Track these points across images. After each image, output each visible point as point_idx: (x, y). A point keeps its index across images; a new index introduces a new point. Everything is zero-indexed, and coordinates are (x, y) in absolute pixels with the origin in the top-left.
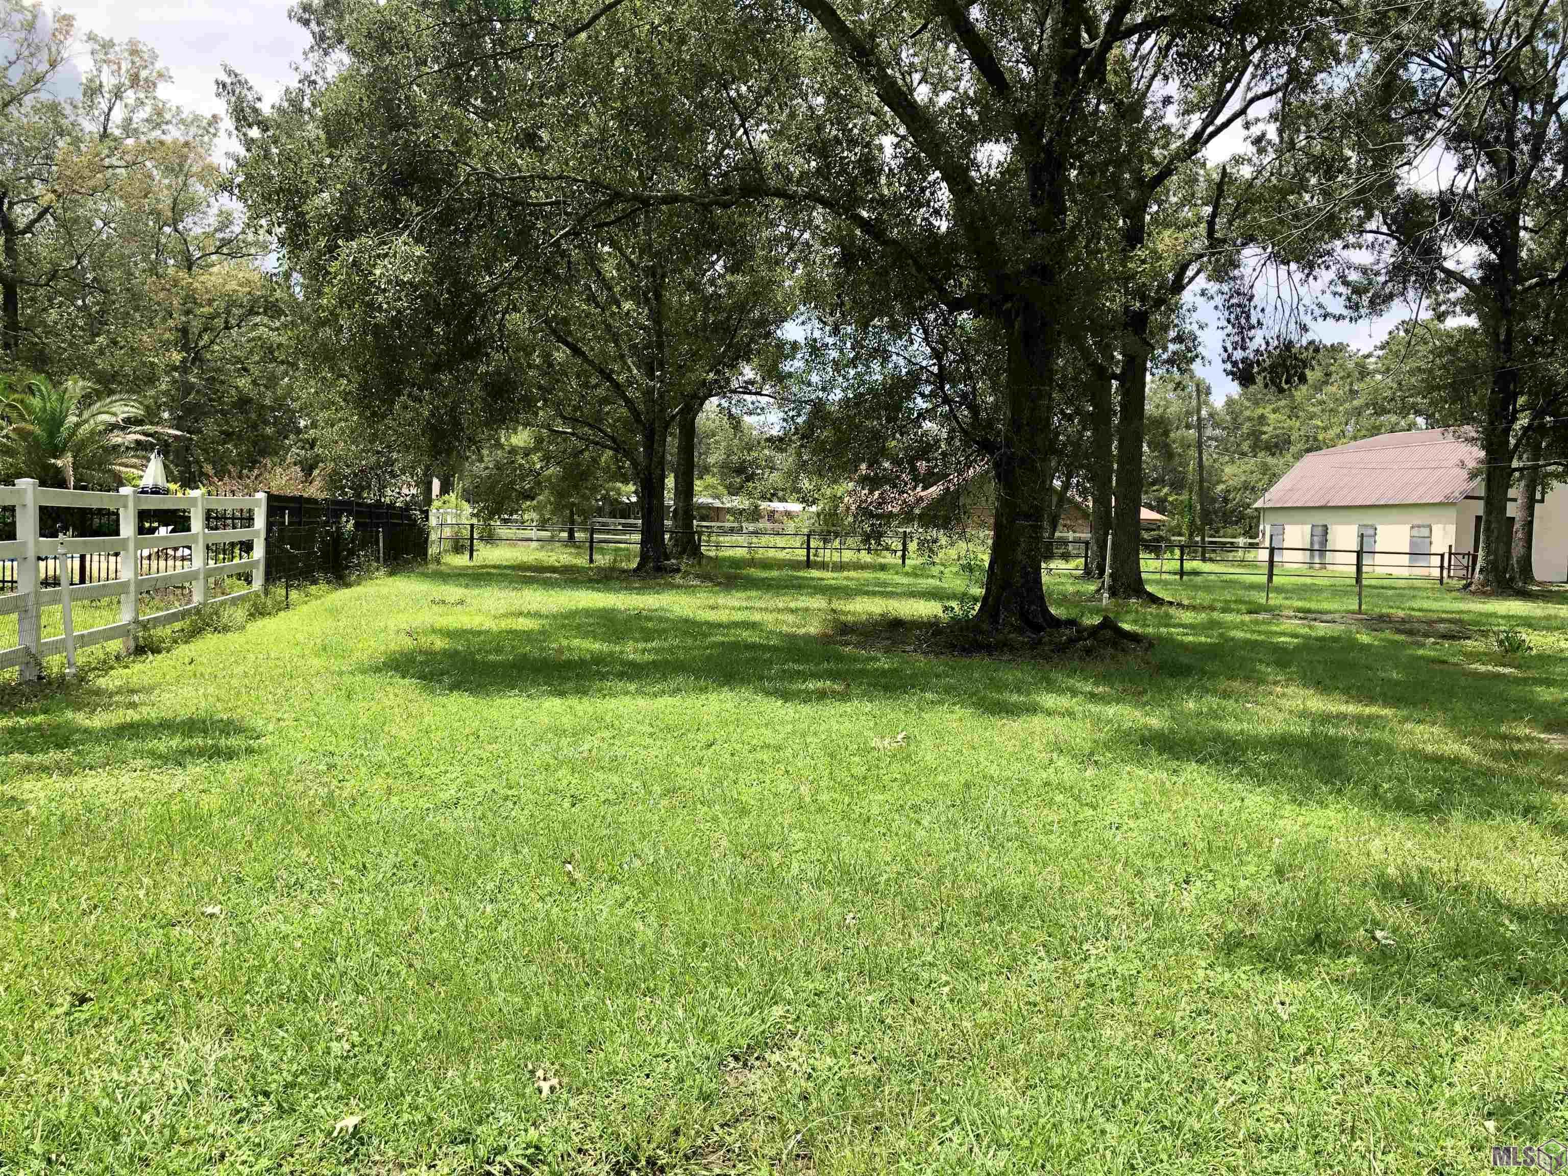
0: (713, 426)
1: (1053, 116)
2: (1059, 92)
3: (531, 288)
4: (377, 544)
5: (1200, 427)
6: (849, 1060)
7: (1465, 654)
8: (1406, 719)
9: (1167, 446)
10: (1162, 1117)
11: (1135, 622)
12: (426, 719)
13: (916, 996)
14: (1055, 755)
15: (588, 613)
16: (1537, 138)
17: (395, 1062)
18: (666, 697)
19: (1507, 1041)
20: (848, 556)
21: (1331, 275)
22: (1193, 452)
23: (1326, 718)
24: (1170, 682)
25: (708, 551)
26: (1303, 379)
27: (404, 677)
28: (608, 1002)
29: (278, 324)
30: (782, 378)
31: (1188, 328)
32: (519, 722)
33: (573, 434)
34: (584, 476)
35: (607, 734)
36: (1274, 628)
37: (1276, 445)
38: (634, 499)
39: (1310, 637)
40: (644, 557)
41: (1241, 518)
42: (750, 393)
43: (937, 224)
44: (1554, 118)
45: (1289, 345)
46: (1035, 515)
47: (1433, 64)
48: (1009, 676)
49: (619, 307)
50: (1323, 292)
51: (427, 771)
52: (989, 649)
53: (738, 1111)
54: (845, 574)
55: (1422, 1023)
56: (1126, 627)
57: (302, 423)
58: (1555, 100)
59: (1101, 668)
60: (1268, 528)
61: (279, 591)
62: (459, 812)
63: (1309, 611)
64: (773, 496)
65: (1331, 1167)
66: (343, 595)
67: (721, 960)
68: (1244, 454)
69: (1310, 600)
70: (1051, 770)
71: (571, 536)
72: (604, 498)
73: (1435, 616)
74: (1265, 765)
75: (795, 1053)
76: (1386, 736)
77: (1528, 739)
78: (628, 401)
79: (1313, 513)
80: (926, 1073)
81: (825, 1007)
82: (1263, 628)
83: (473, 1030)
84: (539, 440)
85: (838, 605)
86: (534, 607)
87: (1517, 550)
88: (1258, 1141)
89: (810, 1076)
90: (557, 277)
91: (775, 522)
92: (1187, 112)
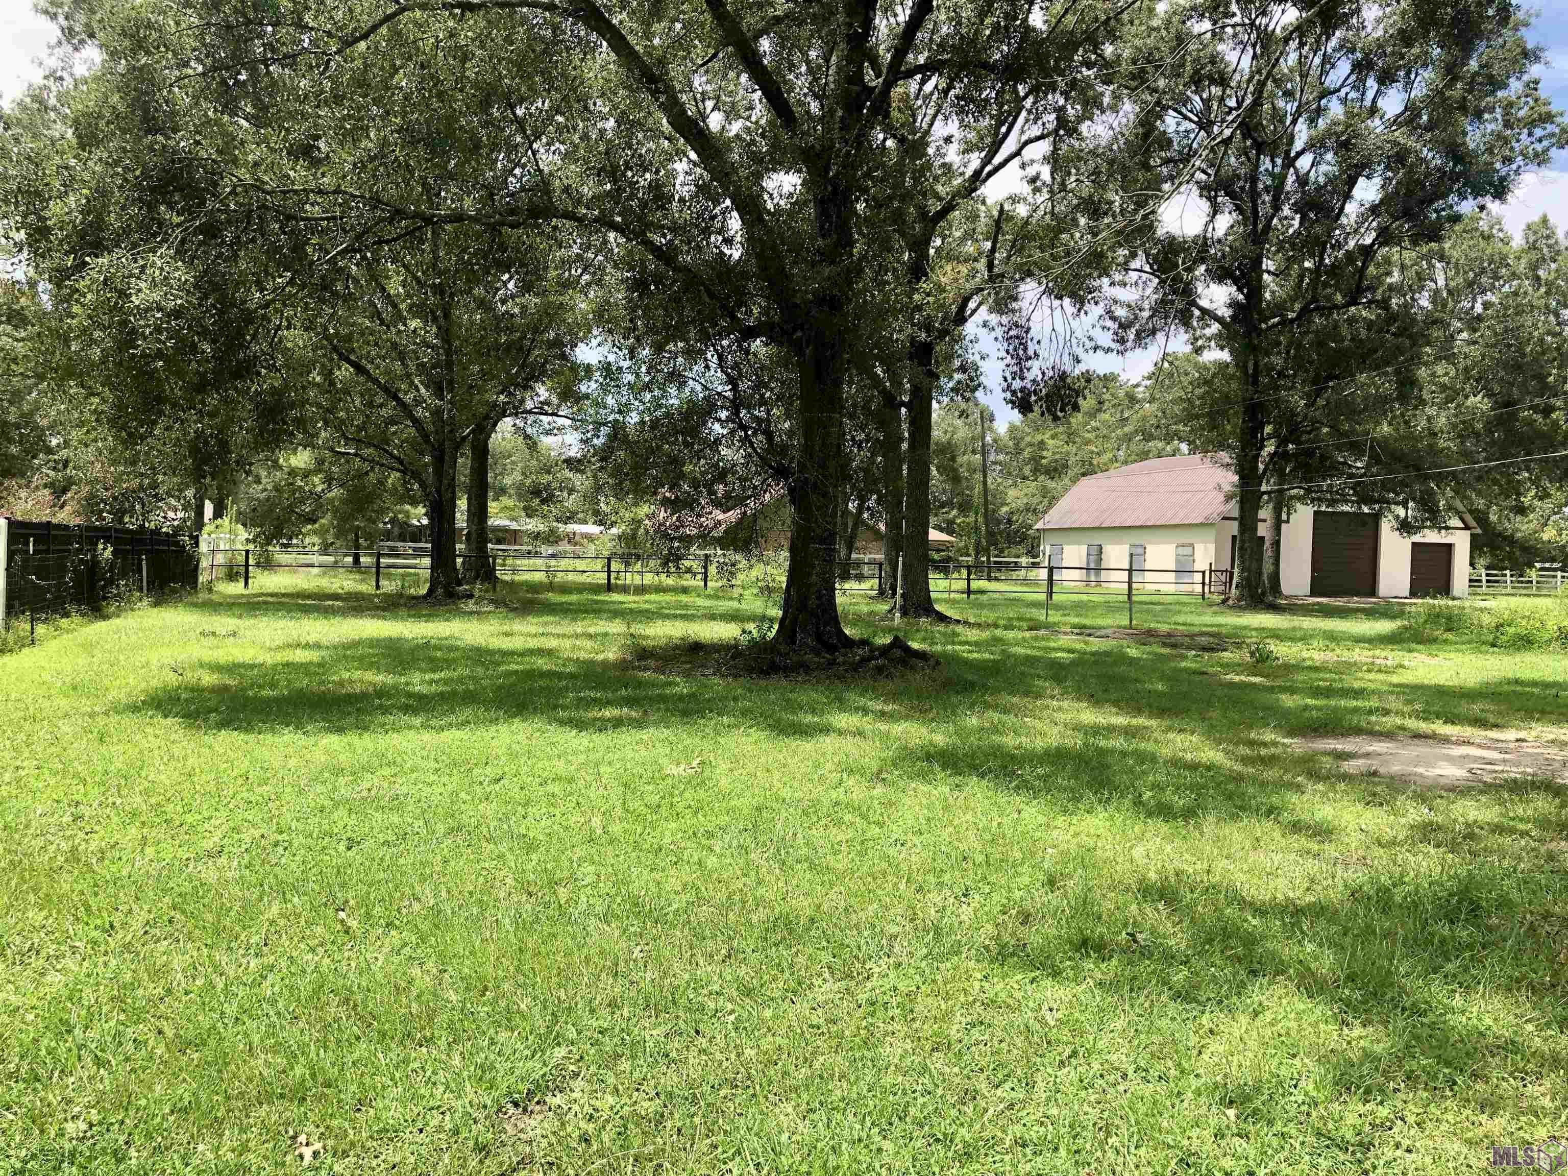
0: (509, 447)
1: (840, 150)
2: (845, 127)
3: (306, 307)
4: (140, 571)
5: (984, 453)
6: (630, 1097)
7: (1221, 666)
8: (1170, 729)
9: (955, 470)
10: (935, 1131)
11: (924, 640)
12: (190, 761)
13: (701, 1026)
14: (845, 776)
15: (374, 643)
16: (1277, 191)
17: (138, 1140)
18: (454, 730)
19: (1247, 1030)
20: (649, 579)
21: (1099, 310)
22: (979, 476)
23: (1096, 730)
24: (954, 700)
25: (504, 575)
26: (1076, 408)
27: (166, 717)
28: (381, 1056)
29: (23, 334)
30: (579, 398)
31: (971, 358)
32: (292, 763)
33: (356, 455)
34: (370, 498)
35: (386, 771)
36: (1052, 644)
37: (1055, 470)
38: (425, 522)
39: (1085, 653)
40: (434, 582)
41: (1024, 538)
42: (546, 414)
43: (728, 252)
44: (1292, 170)
45: (1063, 376)
46: (829, 539)
47: (1186, 118)
48: (804, 696)
49: (405, 325)
50: (1094, 326)
51: (189, 819)
52: (787, 671)
53: (515, 1160)
54: (647, 597)
55: (1173, 1019)
56: (915, 645)
57: (54, 442)
58: (1293, 154)
59: (890, 686)
60: (1048, 548)
61: (23, 626)
62: (223, 860)
63: (1084, 627)
64: (570, 518)
65: (1089, 1164)
66: (100, 627)
67: (503, 1003)
68: (1025, 478)
69: (1086, 616)
70: (842, 790)
71: (356, 561)
72: (393, 521)
73: (1197, 629)
74: (1039, 777)
75: (577, 1095)
76: (1149, 747)
77: (1275, 744)
78: (416, 421)
79: (1088, 533)
80: (708, 1105)
81: (609, 1044)
82: (1043, 644)
83: (228, 1098)
84: (320, 462)
85: (639, 629)
86: (312, 639)
87: (1268, 567)
88: (1024, 1146)
89: (591, 1116)
90: (335, 294)
91: (576, 544)
92: (966, 151)
